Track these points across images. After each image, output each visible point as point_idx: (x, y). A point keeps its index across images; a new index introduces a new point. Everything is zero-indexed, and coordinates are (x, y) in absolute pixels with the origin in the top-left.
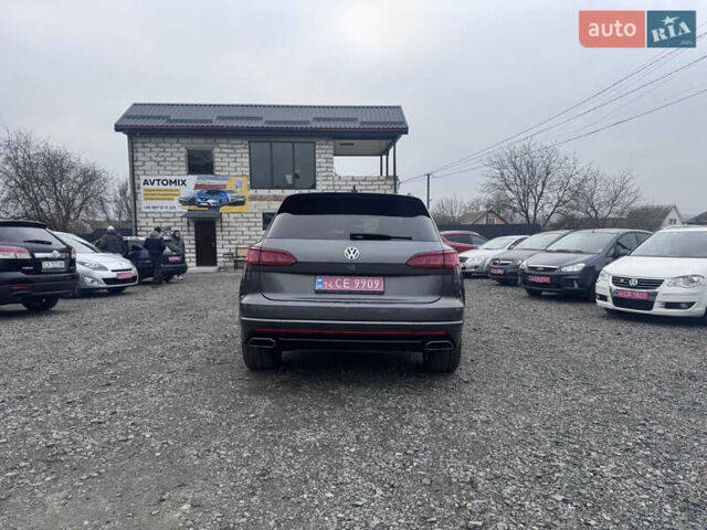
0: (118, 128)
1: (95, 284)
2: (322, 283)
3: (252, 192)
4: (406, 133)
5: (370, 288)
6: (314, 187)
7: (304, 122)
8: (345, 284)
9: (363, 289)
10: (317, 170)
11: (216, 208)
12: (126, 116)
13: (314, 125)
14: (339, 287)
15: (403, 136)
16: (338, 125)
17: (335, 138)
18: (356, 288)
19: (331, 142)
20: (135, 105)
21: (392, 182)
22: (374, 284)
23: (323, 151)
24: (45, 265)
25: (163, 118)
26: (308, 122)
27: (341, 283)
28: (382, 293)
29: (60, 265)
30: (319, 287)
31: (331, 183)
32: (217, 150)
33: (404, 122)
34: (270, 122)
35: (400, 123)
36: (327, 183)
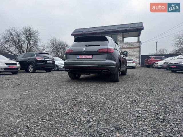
0: (72, 35)
1: (61, 68)
2: (79, 57)
4: (143, 29)
5: (89, 58)
8: (83, 57)
9: (87, 58)
10: (118, 41)
12: (74, 32)
13: (117, 30)
14: (82, 57)
15: (142, 30)
16: (124, 29)
17: (123, 32)
18: (86, 58)
20: (76, 29)
21: (139, 43)
22: (90, 57)
23: (119, 36)
24: (48, 62)
25: (82, 32)
26: (115, 29)
28: (92, 59)
29: (51, 62)
30: (78, 58)
31: (121, 44)
34: (106, 30)
35: (141, 27)
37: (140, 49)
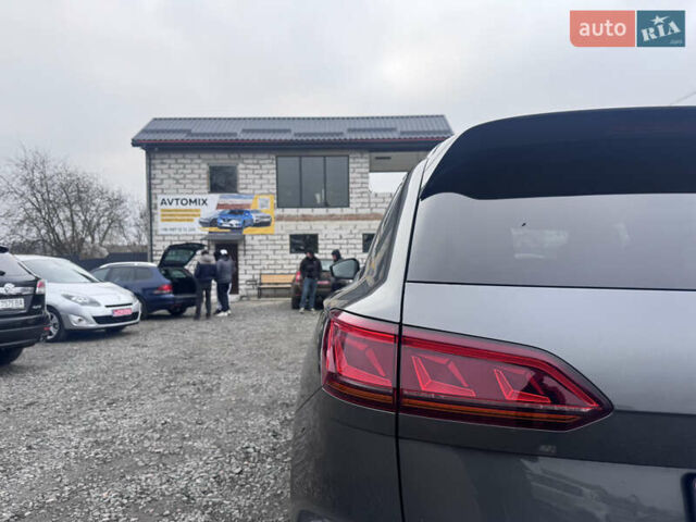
0: (135, 143)
1: (84, 324)
3: (279, 212)
6: (347, 204)
7: (337, 134)
10: (351, 186)
11: (240, 229)
12: (144, 131)
13: (349, 136)
16: (375, 136)
17: (371, 150)
19: (367, 155)
20: (155, 119)
23: (358, 165)
25: (184, 132)
26: (341, 134)
29: (17, 304)
32: (241, 166)
33: (449, 131)
34: (300, 135)
36: (362, 200)
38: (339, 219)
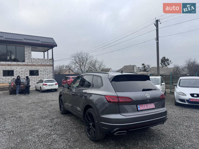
4: (56, 46)
5: (152, 107)
6: (24, 61)
7: (21, 40)
10: (25, 56)
13: (25, 41)
16: (34, 42)
17: (32, 46)
18: (149, 108)
19: (31, 47)
21: (52, 61)
23: (27, 50)
26: (22, 40)
27: (144, 107)
33: (55, 43)
34: (7, 38)
36: (29, 60)
37: (53, 68)
38: (21, 66)
